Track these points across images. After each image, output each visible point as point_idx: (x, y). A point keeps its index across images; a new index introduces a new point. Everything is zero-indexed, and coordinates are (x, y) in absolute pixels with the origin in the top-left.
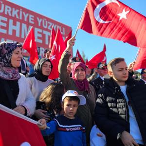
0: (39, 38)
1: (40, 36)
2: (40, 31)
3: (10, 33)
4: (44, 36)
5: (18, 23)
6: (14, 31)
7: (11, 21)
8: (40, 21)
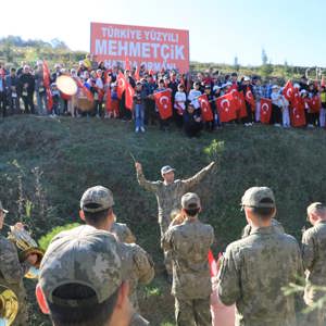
0: (147, 52)
1: (148, 50)
2: (148, 44)
3: (120, 54)
4: (152, 49)
5: (126, 43)
6: (123, 52)
7: (120, 43)
8: (147, 34)
